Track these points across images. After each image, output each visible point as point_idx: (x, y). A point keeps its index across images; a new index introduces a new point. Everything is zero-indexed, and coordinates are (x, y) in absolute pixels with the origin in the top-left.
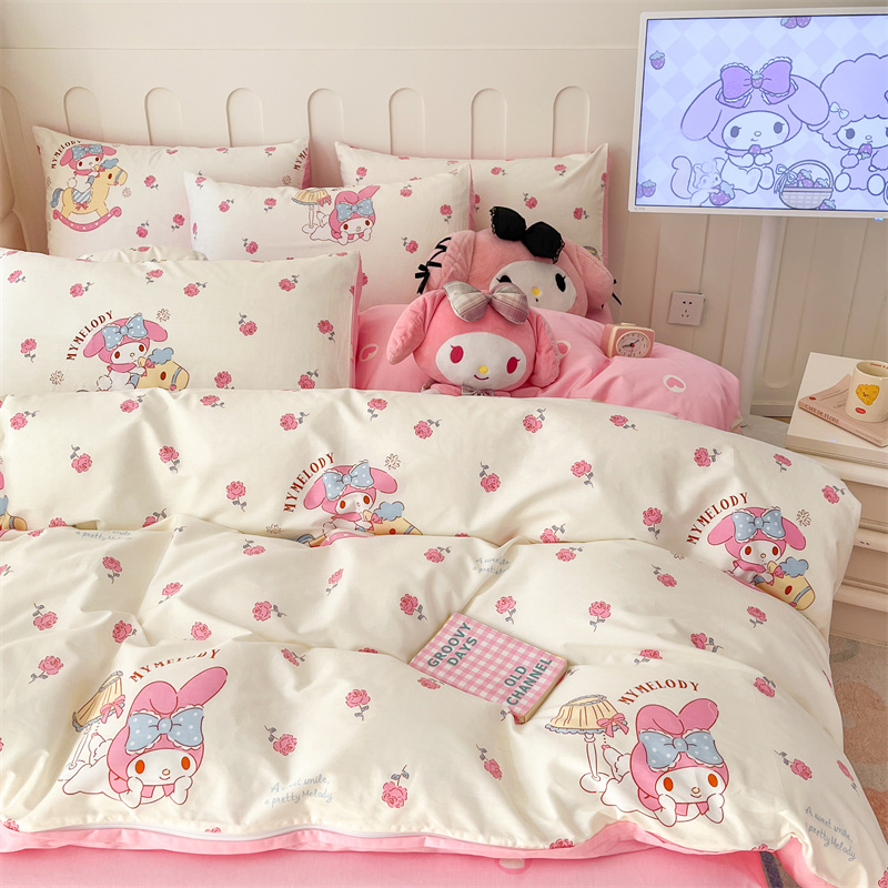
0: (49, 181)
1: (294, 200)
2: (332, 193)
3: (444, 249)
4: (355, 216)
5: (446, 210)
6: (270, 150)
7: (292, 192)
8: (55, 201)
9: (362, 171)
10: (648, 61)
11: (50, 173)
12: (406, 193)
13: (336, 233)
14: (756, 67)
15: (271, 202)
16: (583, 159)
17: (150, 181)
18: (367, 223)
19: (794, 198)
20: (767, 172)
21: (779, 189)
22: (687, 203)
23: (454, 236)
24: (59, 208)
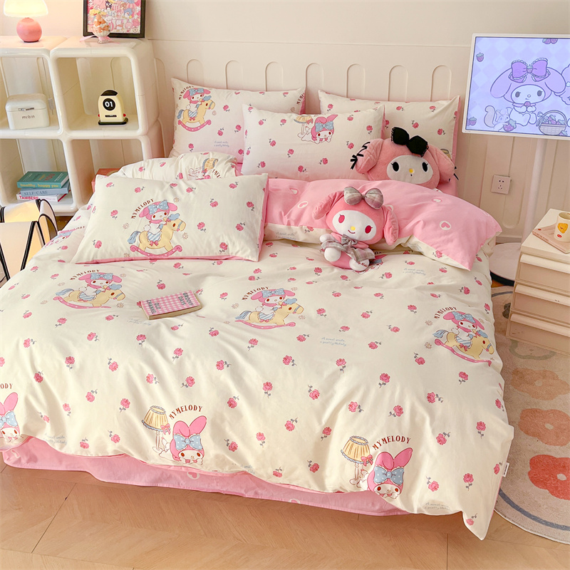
0: (177, 106)
1: (295, 120)
2: (314, 117)
3: (366, 147)
4: (324, 129)
5: (369, 128)
6: (285, 94)
7: (294, 116)
8: (180, 116)
9: (331, 106)
10: (475, 57)
11: (178, 101)
12: (350, 119)
13: (314, 138)
14: (529, 63)
15: (284, 121)
16: (445, 103)
17: (226, 108)
18: (330, 133)
19: (546, 129)
20: (533, 115)
21: (539, 124)
22: (492, 129)
23: (372, 141)
24: (181, 119)
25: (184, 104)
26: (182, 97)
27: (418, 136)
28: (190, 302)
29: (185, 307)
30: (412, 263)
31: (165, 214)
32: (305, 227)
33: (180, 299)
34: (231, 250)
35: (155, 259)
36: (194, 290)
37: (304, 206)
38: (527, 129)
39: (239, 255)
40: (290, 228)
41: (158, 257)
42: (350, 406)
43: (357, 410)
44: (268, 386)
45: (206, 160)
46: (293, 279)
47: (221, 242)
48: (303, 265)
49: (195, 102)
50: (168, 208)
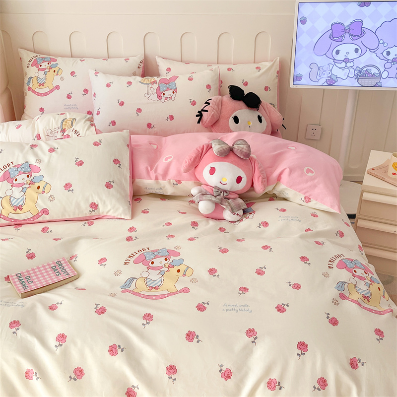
0: (26, 74)
1: (140, 82)
2: (157, 79)
3: (209, 104)
4: (168, 89)
5: (208, 87)
6: (127, 60)
7: (138, 79)
8: (29, 82)
9: (169, 70)
10: (299, 21)
11: (26, 70)
12: (190, 79)
13: (159, 97)
14: (347, 24)
15: (130, 83)
16: (268, 64)
17: (73, 73)
18: (173, 93)
19: (364, 82)
20: (352, 70)
21: (357, 77)
22: (316, 84)
23: (213, 98)
24: (31, 86)
25: (32, 72)
26: (30, 65)
27: (251, 93)
28: (65, 272)
29: (61, 278)
30: (284, 210)
31: (28, 176)
32: (173, 181)
33: (54, 269)
34: (102, 210)
35: (20, 225)
36: (67, 256)
37: (169, 160)
38: (347, 82)
39: (111, 214)
40: (158, 183)
41: (23, 222)
42: (269, 383)
43: (277, 388)
44: (172, 370)
45: (63, 120)
46: (172, 236)
47: (91, 201)
48: (179, 220)
49: (43, 70)
50: (30, 170)
